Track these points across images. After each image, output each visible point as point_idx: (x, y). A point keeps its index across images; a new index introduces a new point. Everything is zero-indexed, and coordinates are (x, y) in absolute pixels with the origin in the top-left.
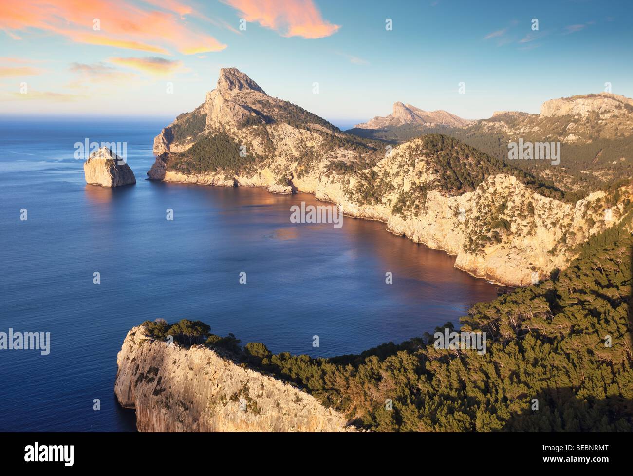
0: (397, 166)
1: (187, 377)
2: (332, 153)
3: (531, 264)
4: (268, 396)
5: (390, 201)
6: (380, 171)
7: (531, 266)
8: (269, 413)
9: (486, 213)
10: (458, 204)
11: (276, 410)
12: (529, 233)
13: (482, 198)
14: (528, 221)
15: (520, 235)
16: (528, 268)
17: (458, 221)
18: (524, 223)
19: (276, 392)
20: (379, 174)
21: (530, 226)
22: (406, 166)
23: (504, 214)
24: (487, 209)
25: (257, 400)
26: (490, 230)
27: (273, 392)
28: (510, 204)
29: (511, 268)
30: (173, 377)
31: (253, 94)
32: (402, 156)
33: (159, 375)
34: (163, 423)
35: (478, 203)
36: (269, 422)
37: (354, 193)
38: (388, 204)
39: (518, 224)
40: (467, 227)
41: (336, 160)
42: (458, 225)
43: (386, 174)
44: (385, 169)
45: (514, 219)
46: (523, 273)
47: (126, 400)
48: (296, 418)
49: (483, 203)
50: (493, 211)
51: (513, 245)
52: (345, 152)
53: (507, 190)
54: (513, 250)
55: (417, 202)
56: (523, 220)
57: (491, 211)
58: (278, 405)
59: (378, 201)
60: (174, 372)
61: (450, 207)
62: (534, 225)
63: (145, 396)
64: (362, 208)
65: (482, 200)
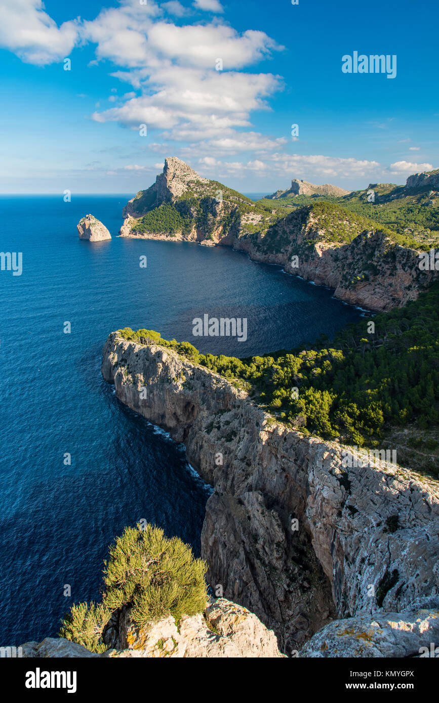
0: (292, 226)
1: (145, 365)
2: (245, 218)
3: (391, 296)
4: (197, 379)
5: (287, 251)
6: (280, 230)
7: (391, 298)
8: (198, 390)
9: (358, 260)
10: (337, 253)
11: (203, 388)
12: (391, 274)
13: (356, 249)
14: (390, 265)
15: (383, 275)
16: (389, 299)
17: (337, 265)
18: (387, 266)
19: (202, 377)
20: (279, 232)
21: (392, 269)
22: (299, 226)
23: (373, 260)
24: (359, 257)
25: (191, 382)
26: (361, 271)
27: (200, 376)
28: (377, 253)
29: (376, 299)
30: (137, 365)
31: (189, 176)
32: (296, 219)
33: (128, 363)
34: (131, 393)
35: (352, 252)
36: (199, 395)
37: (261, 245)
38: (285, 253)
39: (383, 268)
40: (343, 269)
41: (248, 223)
42: (337, 268)
43: (284, 232)
44: (284, 229)
45: (379, 263)
46: (385, 302)
47: (109, 377)
48: (216, 394)
49: (356, 252)
50: (364, 258)
51: (378, 282)
52: (254, 217)
53: (374, 243)
54: (378, 286)
55: (306, 252)
56: (386, 264)
57: (361, 258)
58: (204, 385)
59: (278, 251)
60: (137, 362)
61: (332, 256)
62: (395, 268)
63: (119, 375)
64: (267, 256)
65: (356, 250)
